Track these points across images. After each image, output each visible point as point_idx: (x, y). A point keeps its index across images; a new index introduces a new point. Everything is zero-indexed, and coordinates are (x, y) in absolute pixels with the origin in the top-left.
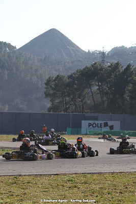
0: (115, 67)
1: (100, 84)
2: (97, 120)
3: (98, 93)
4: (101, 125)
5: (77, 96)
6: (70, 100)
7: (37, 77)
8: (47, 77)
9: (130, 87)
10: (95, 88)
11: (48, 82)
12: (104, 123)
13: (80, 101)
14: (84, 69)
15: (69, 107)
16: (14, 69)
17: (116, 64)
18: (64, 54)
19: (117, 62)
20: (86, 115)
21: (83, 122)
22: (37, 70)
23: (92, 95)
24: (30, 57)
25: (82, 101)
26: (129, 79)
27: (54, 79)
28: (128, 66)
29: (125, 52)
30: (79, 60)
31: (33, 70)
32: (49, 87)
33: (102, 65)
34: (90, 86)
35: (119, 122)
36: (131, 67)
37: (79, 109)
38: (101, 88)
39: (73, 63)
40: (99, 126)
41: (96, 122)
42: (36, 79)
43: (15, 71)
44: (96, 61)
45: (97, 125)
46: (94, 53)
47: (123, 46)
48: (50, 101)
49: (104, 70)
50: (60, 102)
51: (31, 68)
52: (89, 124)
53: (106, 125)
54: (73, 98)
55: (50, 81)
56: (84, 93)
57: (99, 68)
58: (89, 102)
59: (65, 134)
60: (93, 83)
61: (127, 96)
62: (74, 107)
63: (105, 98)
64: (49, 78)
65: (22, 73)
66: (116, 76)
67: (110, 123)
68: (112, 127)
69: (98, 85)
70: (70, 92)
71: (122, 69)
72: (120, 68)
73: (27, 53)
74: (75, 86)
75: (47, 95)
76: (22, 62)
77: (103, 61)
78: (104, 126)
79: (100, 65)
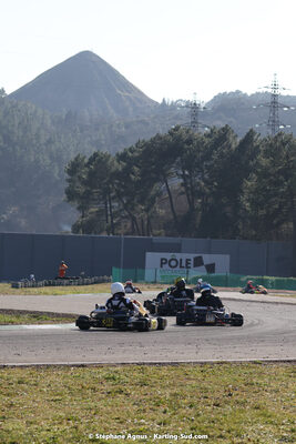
0: (222, 136)
1: (187, 173)
2: (177, 248)
3: (182, 193)
4: (187, 264)
5: (136, 199)
6: (122, 207)
7: (51, 157)
8: (72, 157)
10: (175, 183)
11: (74, 168)
12: (196, 259)
13: (143, 211)
14: (153, 141)
15: (118, 224)
16: (0, 138)
17: (223, 129)
18: (109, 107)
19: (224, 126)
20: (155, 240)
21: (149, 255)
22: (49, 142)
23: (170, 197)
24: (36, 112)
25: (147, 210)
26: (251, 163)
27: (86, 161)
28: (248, 134)
29: (243, 104)
30: (142, 122)
31: (43, 141)
32: (75, 178)
33: (191, 132)
34: (162, 176)
35: (228, 257)
36: (255, 137)
37: (145, 227)
38: (188, 181)
39: (128, 126)
40: (184, 264)
41: (178, 256)
42: (49, 161)
44: (178, 123)
45: (179, 263)
46: (174, 106)
47: (238, 92)
48: (78, 208)
49: (195, 142)
50: (100, 211)
51: (38, 136)
52: (162, 259)
53: (198, 262)
54: (129, 202)
55: (78, 165)
56: (153, 193)
57: (185, 137)
58: (162, 212)
59: (109, 281)
60: (172, 170)
61: (245, 201)
62: (129, 225)
63: (197, 205)
64: (76, 159)
65: (18, 148)
66: (222, 156)
67: (207, 259)
68: (211, 268)
69: (183, 176)
70: (122, 190)
71: (235, 143)
72: (231, 138)
73: (29, 105)
74: (133, 177)
75: (71, 195)
76: (17, 123)
77: (195, 123)
78: (195, 266)
79: (187, 132)
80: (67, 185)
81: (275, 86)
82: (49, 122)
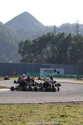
0: (62, 35)
1: (52, 45)
2: (49, 67)
3: (51, 51)
5: (38, 53)
6: (34, 55)
7: (15, 41)
9: (70, 48)
10: (49, 48)
11: (20, 44)
13: (40, 56)
14: (43, 36)
15: (33, 60)
16: (1, 36)
17: (62, 33)
19: (63, 32)
21: (41, 69)
22: (15, 37)
23: (47, 52)
24: (11, 29)
25: (41, 56)
26: (70, 43)
27: (24, 42)
28: (69, 35)
29: (70, 26)
30: (41, 31)
31: (13, 37)
32: (21, 47)
34: (45, 46)
36: (71, 35)
37: (39, 61)
38: (53, 48)
39: (37, 33)
40: (51, 71)
41: (49, 69)
42: (15, 43)
43: (2, 38)
44: (50, 31)
45: (50, 71)
48: (22, 56)
49: (54, 37)
50: (28, 56)
51: (12, 36)
52: (45, 70)
53: (55, 71)
54: (36, 54)
56: (43, 51)
57: (52, 35)
58: (45, 57)
60: (48, 45)
61: (68, 53)
62: (36, 60)
63: (55, 55)
64: (21, 42)
65: (6, 39)
66: (62, 41)
67: (58, 70)
68: (59, 73)
69: (51, 47)
70: (34, 50)
71: (65, 37)
72: (65, 36)
73: (9, 27)
74: (37, 47)
75: (20, 52)
76: (6, 32)
77: (55, 32)
78: (54, 72)
79: (52, 34)
80: (19, 49)
81: (78, 21)
82: (15, 32)
